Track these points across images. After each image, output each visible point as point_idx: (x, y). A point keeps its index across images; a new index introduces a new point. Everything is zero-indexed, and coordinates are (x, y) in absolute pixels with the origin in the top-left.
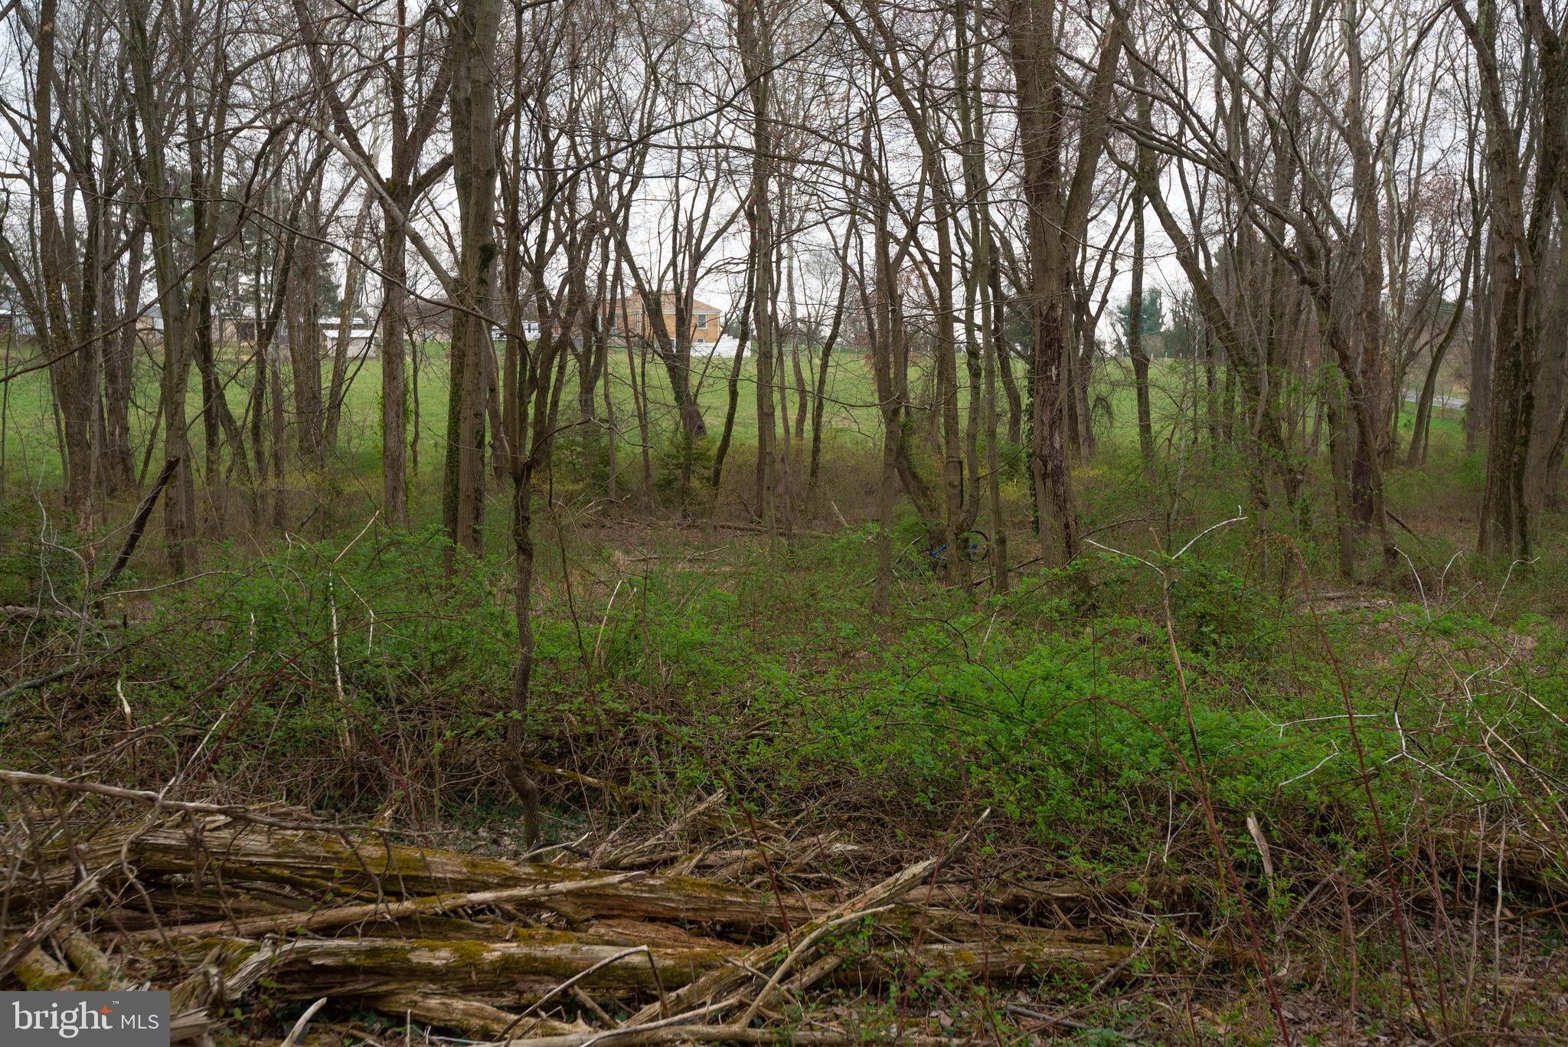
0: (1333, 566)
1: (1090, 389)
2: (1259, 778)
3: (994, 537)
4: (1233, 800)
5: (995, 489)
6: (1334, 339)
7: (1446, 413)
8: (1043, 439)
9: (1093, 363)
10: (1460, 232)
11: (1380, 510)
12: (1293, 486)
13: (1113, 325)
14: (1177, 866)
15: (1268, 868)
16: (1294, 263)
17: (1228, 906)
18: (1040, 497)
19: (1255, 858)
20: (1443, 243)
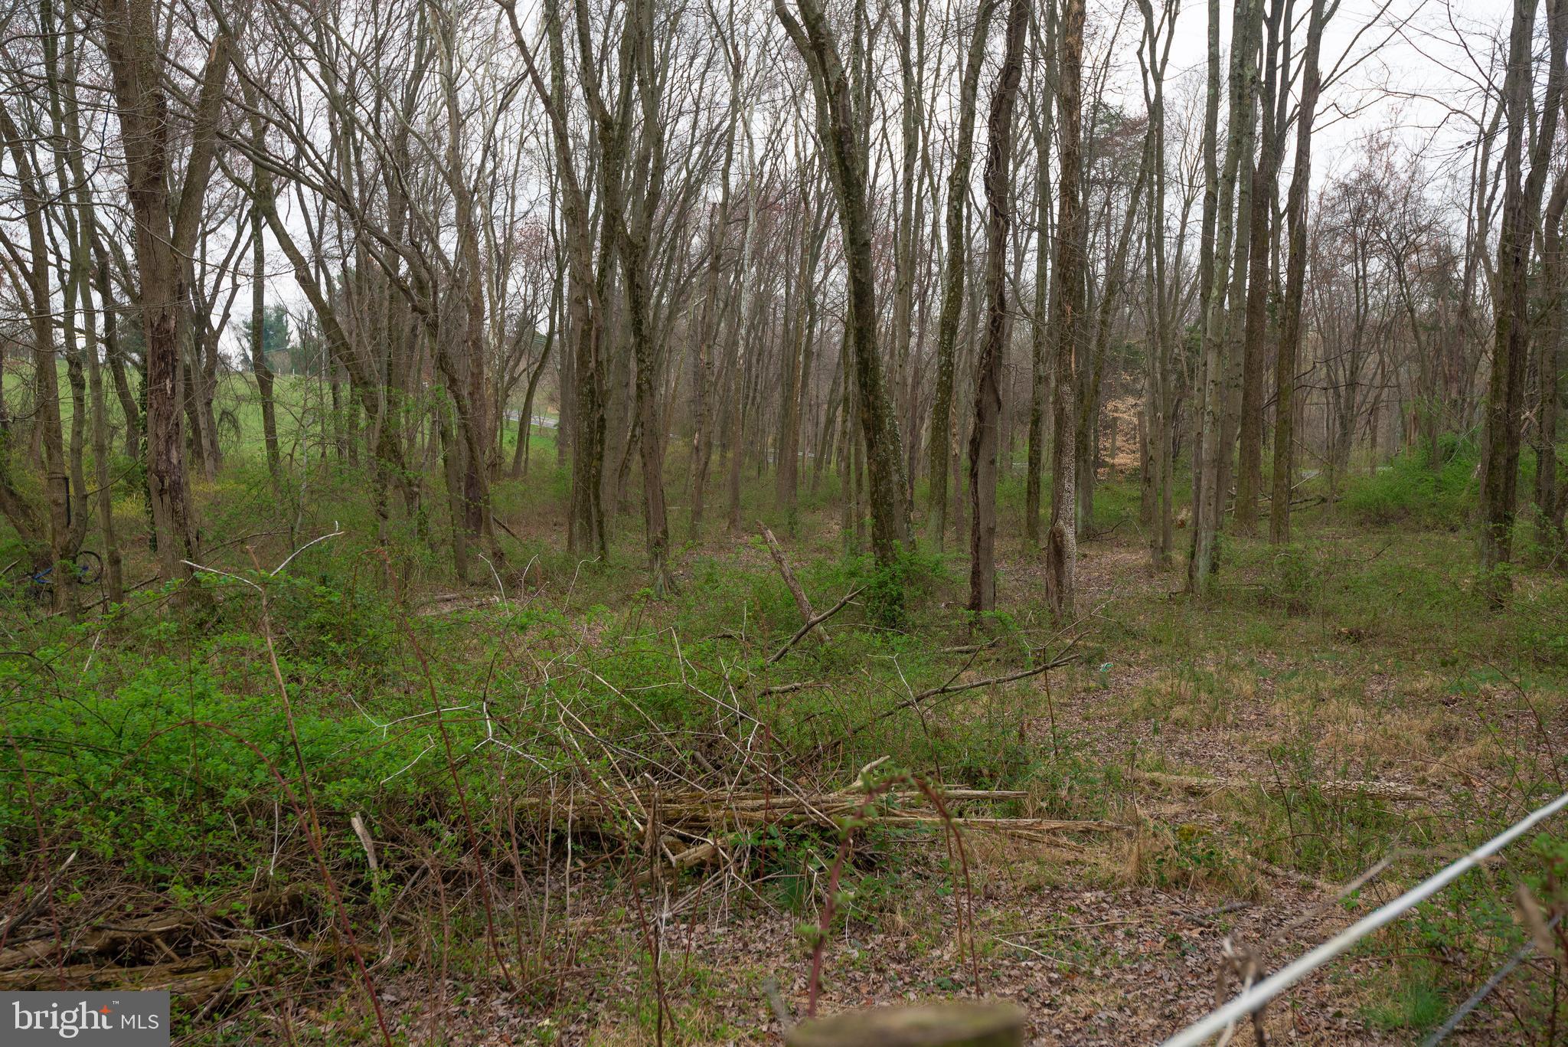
0: (450, 568)
1: (214, 403)
2: (362, 780)
3: (105, 556)
4: (338, 804)
5: (107, 506)
6: (443, 362)
7: (542, 431)
8: (159, 454)
9: (218, 377)
10: (548, 275)
11: (488, 518)
12: (411, 497)
13: (239, 340)
14: (285, 877)
15: (373, 863)
16: (406, 291)
17: (332, 905)
18: (157, 514)
19: (360, 855)
20: (535, 284)
